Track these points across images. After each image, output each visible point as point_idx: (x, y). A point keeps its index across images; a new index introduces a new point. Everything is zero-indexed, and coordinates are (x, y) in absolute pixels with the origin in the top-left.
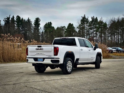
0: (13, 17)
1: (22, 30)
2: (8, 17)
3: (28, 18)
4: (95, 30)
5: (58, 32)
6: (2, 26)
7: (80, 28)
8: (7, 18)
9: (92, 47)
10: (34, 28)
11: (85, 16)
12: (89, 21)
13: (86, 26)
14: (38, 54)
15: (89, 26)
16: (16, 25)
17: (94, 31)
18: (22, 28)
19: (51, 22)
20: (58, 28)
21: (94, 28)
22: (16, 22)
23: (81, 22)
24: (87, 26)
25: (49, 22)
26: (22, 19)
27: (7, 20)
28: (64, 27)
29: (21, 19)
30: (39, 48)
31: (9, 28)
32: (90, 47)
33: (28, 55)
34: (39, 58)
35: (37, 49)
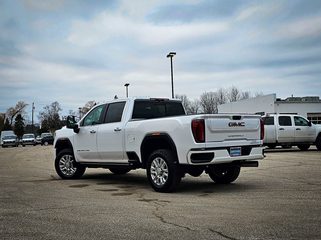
14: (231, 138)
30: (237, 122)
33: (205, 142)
34: (234, 148)
35: (231, 125)
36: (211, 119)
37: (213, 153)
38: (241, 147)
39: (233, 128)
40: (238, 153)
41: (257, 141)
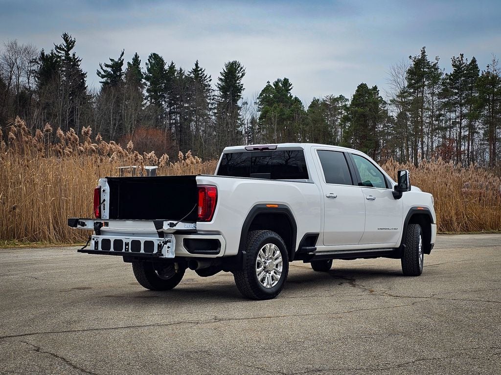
0: (136, 60)
1: (171, 113)
2: (116, 60)
3: (197, 65)
4: (465, 111)
5: (315, 121)
6: (90, 97)
7: (402, 103)
8: (110, 63)
9: (387, 185)
10: (220, 104)
11: (423, 52)
12: (444, 76)
13: (430, 95)
15: (440, 96)
16: (148, 91)
17: (463, 116)
18: (170, 105)
19: (286, 81)
20: (315, 104)
21: (461, 105)
22: (147, 78)
23: (409, 80)
24: (433, 94)
25: (279, 81)
26: (172, 67)
27: (109, 70)
28: (341, 98)
29: (166, 67)
31: (118, 102)
32: (378, 186)
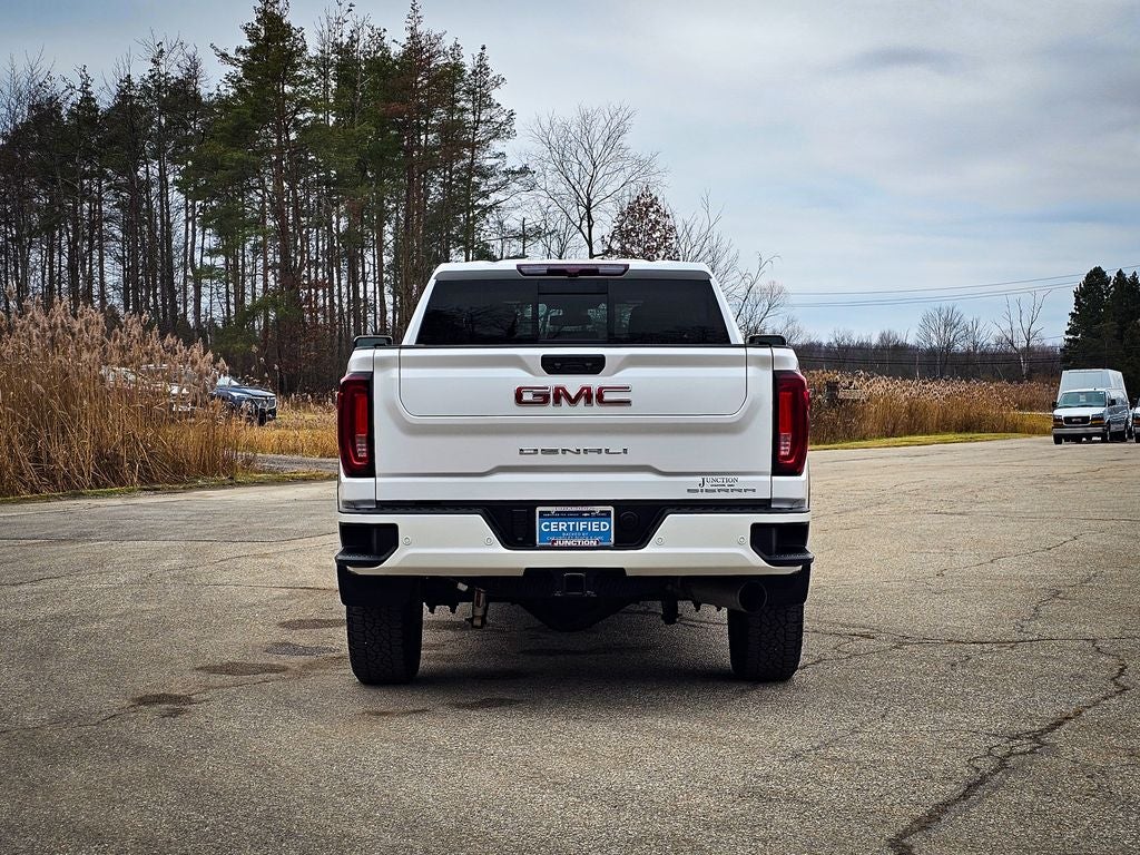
14: (541, 460)
30: (573, 383)
33: (372, 474)
34: (559, 509)
35: (527, 397)
36: (407, 373)
37: (393, 528)
38: (611, 509)
39: (548, 415)
40: (592, 534)
41: (740, 478)
